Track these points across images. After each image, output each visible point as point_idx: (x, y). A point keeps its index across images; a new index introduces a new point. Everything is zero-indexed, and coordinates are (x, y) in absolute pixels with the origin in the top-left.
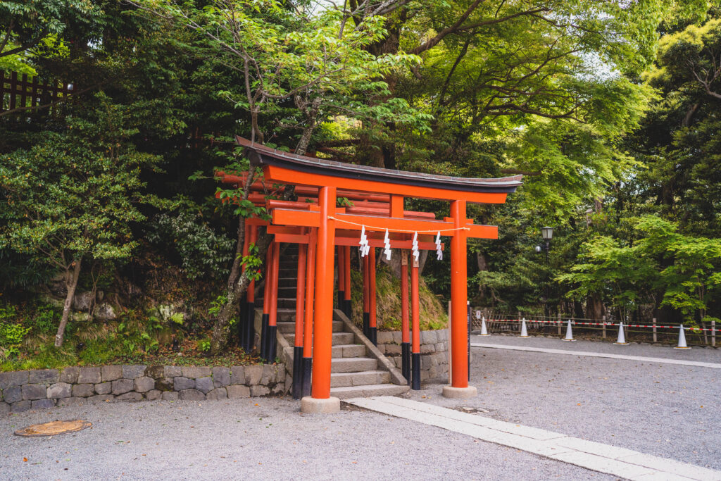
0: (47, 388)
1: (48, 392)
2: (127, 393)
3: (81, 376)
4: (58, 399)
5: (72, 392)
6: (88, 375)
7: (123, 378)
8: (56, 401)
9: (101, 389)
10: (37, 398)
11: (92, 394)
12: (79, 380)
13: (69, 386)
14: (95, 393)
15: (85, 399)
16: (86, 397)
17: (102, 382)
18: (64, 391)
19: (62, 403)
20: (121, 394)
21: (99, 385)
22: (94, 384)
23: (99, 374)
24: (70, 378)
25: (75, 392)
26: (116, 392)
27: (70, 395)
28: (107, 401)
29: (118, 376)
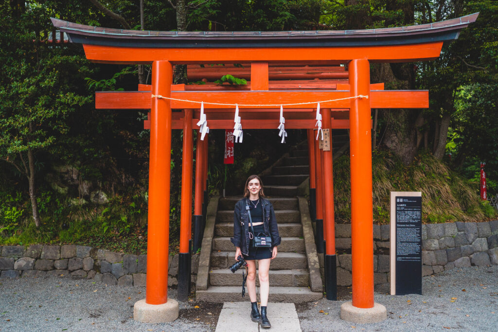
0: (15, 261)
1: (15, 265)
2: (78, 270)
3: (43, 253)
4: (22, 271)
5: (35, 265)
6: (48, 252)
7: (76, 257)
8: (21, 272)
9: (59, 265)
10: (6, 269)
11: (51, 268)
12: (42, 256)
13: (32, 260)
14: (54, 268)
15: (45, 273)
16: (46, 271)
17: (60, 259)
18: (27, 265)
19: (25, 274)
20: (74, 270)
21: (58, 261)
22: (54, 260)
23: (59, 252)
24: (33, 253)
25: (36, 266)
26: (70, 268)
27: (32, 268)
28: (62, 275)
29: (73, 255)
